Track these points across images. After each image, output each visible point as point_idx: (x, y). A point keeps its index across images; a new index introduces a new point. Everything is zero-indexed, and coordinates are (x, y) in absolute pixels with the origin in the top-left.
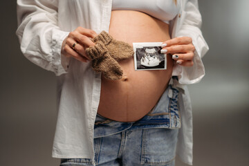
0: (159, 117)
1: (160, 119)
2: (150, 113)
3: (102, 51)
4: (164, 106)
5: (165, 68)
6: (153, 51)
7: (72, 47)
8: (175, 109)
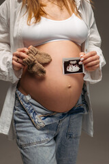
3: (33, 60)
6: (75, 62)
7: (17, 61)
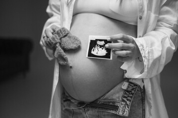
0: (111, 104)
1: (111, 105)
2: (100, 98)
4: (117, 95)
5: (111, 58)
8: (127, 100)
